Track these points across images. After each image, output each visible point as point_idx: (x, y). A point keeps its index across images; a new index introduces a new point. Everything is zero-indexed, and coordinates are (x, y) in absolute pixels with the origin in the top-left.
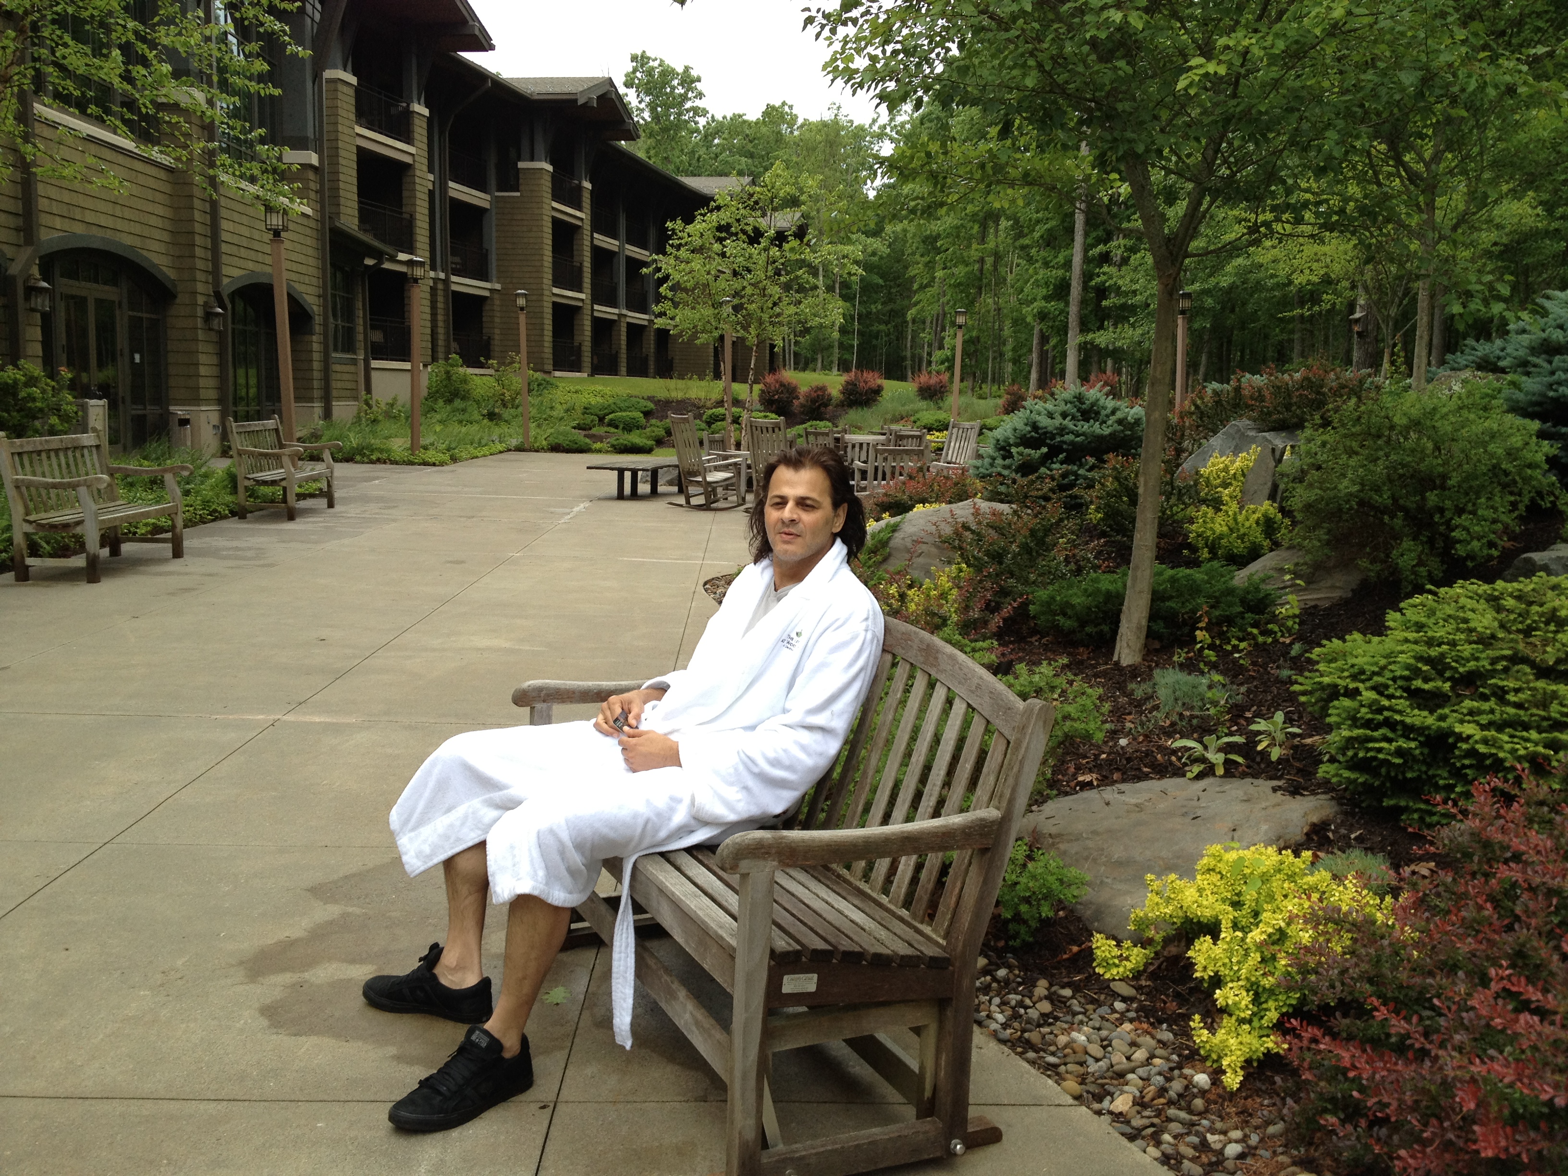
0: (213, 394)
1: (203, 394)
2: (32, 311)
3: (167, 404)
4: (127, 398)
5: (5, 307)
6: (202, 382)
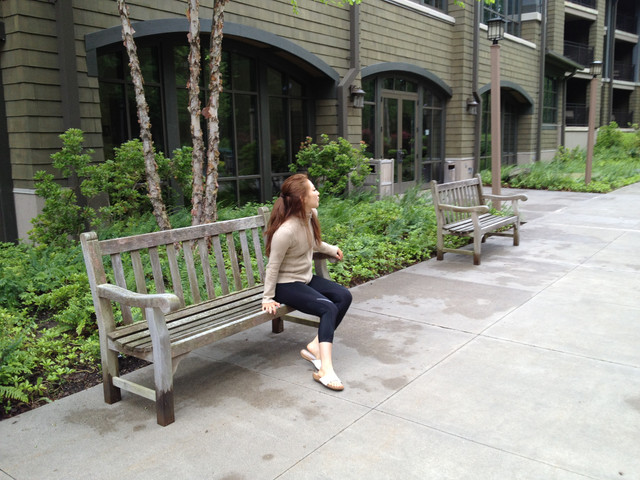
0: (470, 151)
1: (463, 151)
2: (354, 107)
3: (444, 157)
4: (420, 155)
5: (337, 106)
6: (463, 144)
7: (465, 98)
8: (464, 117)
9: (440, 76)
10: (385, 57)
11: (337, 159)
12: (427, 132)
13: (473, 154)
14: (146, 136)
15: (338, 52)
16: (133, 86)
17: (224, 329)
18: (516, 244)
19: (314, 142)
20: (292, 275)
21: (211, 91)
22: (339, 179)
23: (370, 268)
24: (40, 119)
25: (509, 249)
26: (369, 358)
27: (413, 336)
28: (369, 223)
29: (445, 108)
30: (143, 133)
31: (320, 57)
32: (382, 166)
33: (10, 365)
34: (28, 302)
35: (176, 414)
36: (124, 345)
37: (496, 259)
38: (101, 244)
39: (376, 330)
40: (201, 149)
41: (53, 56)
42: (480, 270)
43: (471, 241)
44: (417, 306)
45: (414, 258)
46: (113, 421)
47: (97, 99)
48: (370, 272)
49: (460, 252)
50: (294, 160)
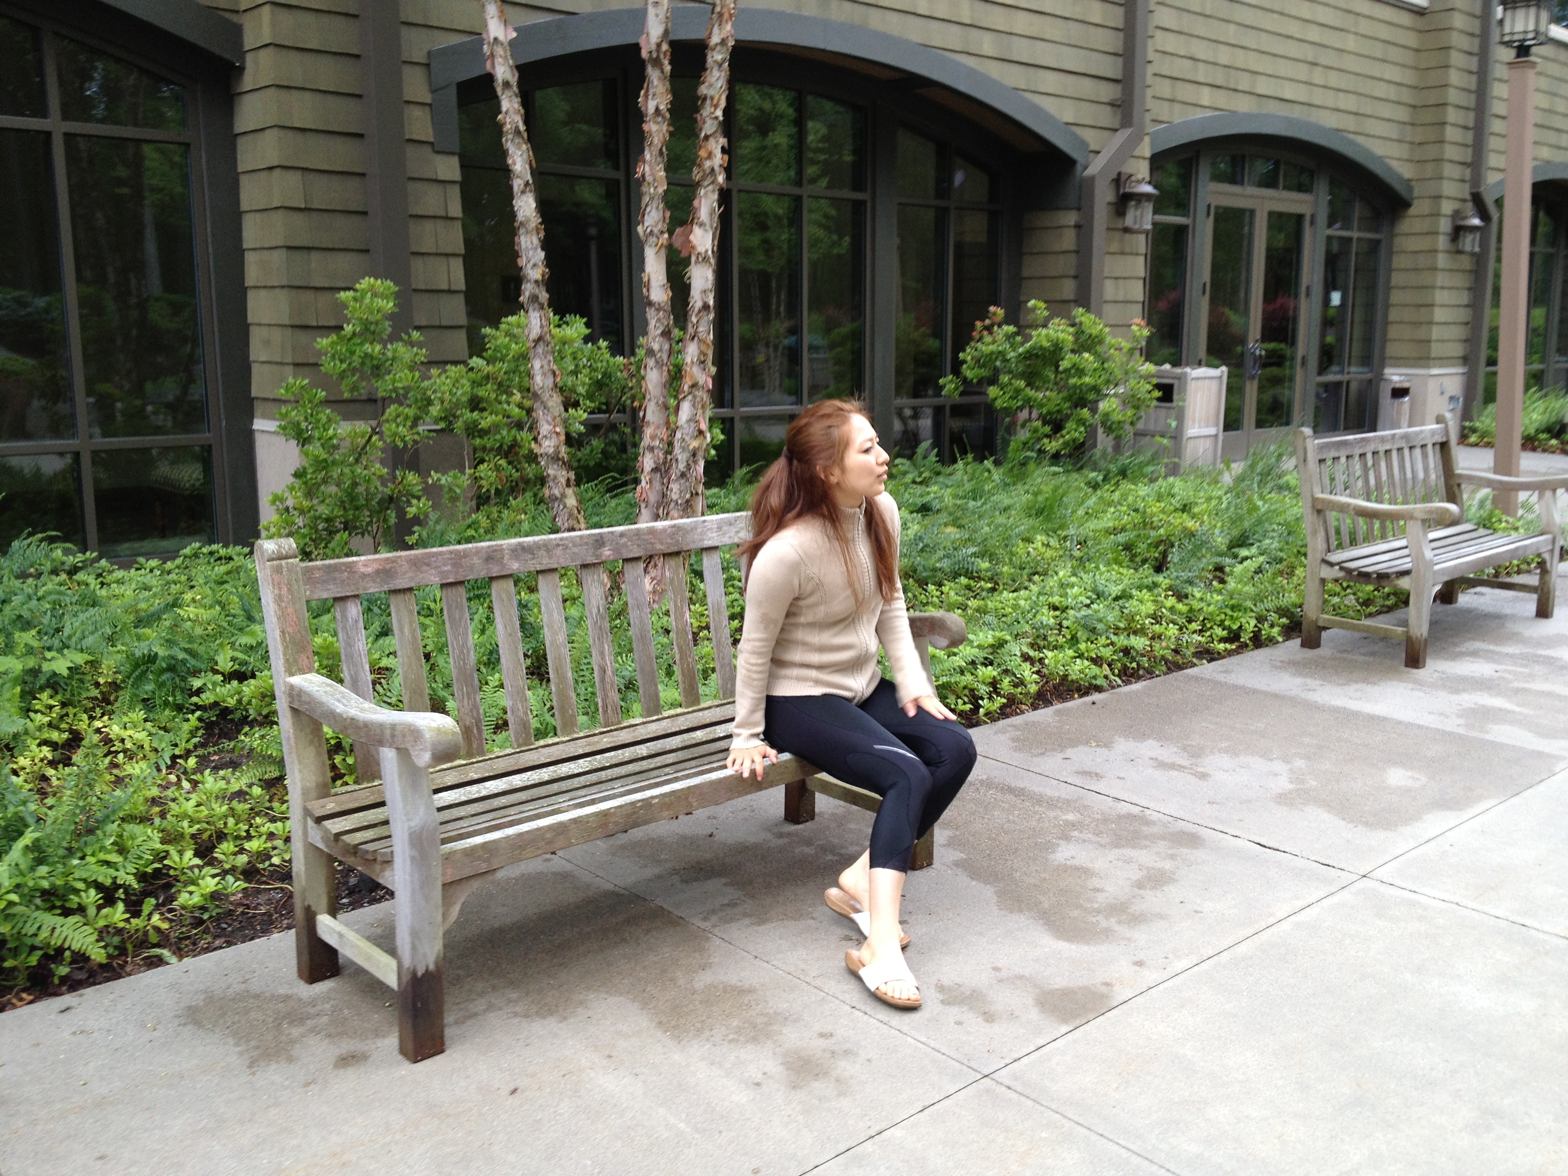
0: (1456, 351)
1: (1436, 350)
2: (1127, 230)
3: (1383, 368)
4: (1313, 362)
5: (1078, 226)
6: (1436, 332)
7: (1447, 207)
8: (1442, 260)
9: (1378, 149)
10: (1223, 100)
11: (1064, 364)
12: (1336, 298)
13: (1465, 360)
14: (534, 298)
15: (1088, 87)
16: (506, 172)
17: (605, 814)
18: (1544, 612)
19: (1007, 321)
20: (813, 673)
21: (698, 185)
22: (1068, 417)
23: (1097, 661)
24: (315, 256)
25: (1517, 628)
26: (1020, 920)
27: (1168, 865)
28: (1121, 538)
29: (1392, 236)
30: (528, 289)
31: (1037, 99)
32: (1192, 386)
33: (89, 859)
34: (207, 698)
35: (449, 1032)
36: (338, 835)
37: (1474, 654)
38: (308, 570)
39: (1067, 838)
40: (666, 334)
41: (352, 103)
42: (1420, 684)
43: (1403, 599)
44: (1203, 776)
45: (1233, 637)
46: (295, 1032)
47: (456, 209)
48: (1095, 670)
49: (1367, 629)
50: (956, 367)
